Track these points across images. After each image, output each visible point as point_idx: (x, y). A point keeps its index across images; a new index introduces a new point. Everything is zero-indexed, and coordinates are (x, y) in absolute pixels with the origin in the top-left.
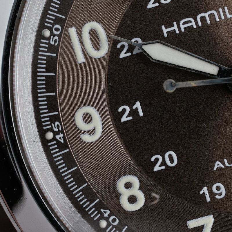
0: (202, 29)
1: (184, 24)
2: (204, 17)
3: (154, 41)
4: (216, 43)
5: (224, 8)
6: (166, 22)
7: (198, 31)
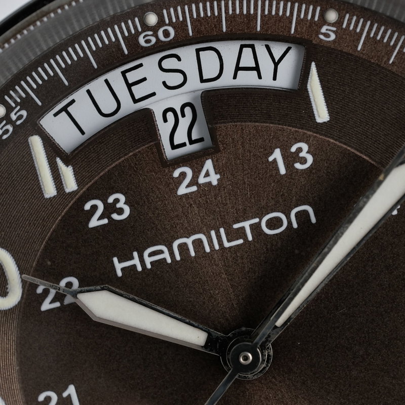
0: (182, 265)
1: (150, 255)
2: (185, 244)
3: (99, 287)
4: (204, 289)
5: (219, 230)
6: (120, 252)
7: (175, 269)
